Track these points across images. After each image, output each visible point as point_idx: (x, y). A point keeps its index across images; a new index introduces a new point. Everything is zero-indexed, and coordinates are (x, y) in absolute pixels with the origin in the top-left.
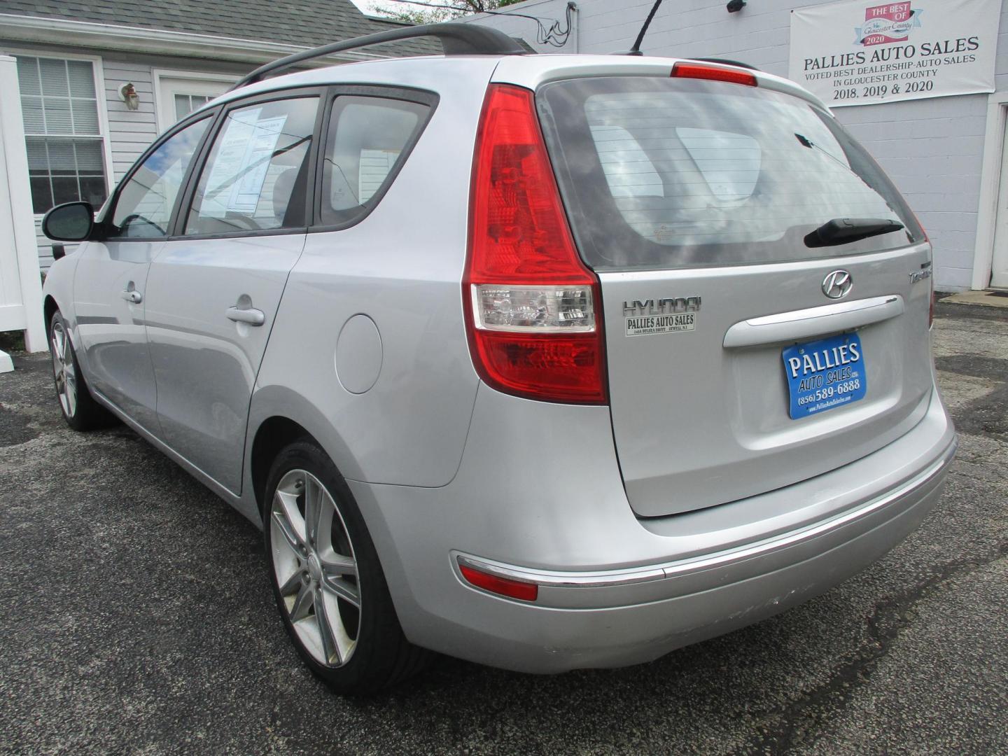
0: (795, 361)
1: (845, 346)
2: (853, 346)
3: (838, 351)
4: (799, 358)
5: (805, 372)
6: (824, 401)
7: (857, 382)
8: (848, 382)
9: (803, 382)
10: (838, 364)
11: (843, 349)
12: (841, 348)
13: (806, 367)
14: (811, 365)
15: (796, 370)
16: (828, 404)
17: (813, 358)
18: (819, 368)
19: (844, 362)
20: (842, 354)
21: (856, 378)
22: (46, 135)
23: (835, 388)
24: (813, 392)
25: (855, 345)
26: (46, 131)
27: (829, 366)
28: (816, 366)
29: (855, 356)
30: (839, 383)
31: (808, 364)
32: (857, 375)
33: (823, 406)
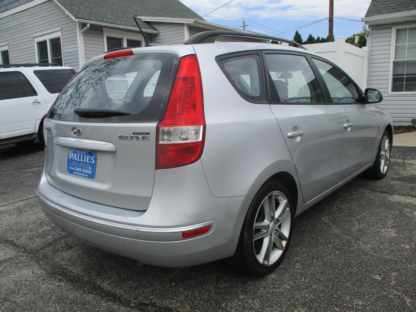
0: (72, 154)
1: (90, 157)
2: (93, 158)
3: (87, 157)
4: (73, 154)
5: (73, 159)
6: (77, 171)
7: (91, 171)
8: (87, 169)
9: (72, 162)
10: (85, 161)
11: (89, 157)
12: (88, 156)
13: (74, 158)
14: (76, 158)
15: (71, 157)
16: (79, 174)
17: (77, 156)
18: (78, 160)
19: (87, 162)
20: (88, 159)
21: (90, 170)
22: (406, 60)
23: (82, 169)
24: (74, 167)
25: (94, 158)
26: (406, 58)
27: (81, 161)
28: (77, 159)
29: (92, 162)
30: (84, 168)
31: (75, 157)
32: (91, 169)
33: (77, 173)
